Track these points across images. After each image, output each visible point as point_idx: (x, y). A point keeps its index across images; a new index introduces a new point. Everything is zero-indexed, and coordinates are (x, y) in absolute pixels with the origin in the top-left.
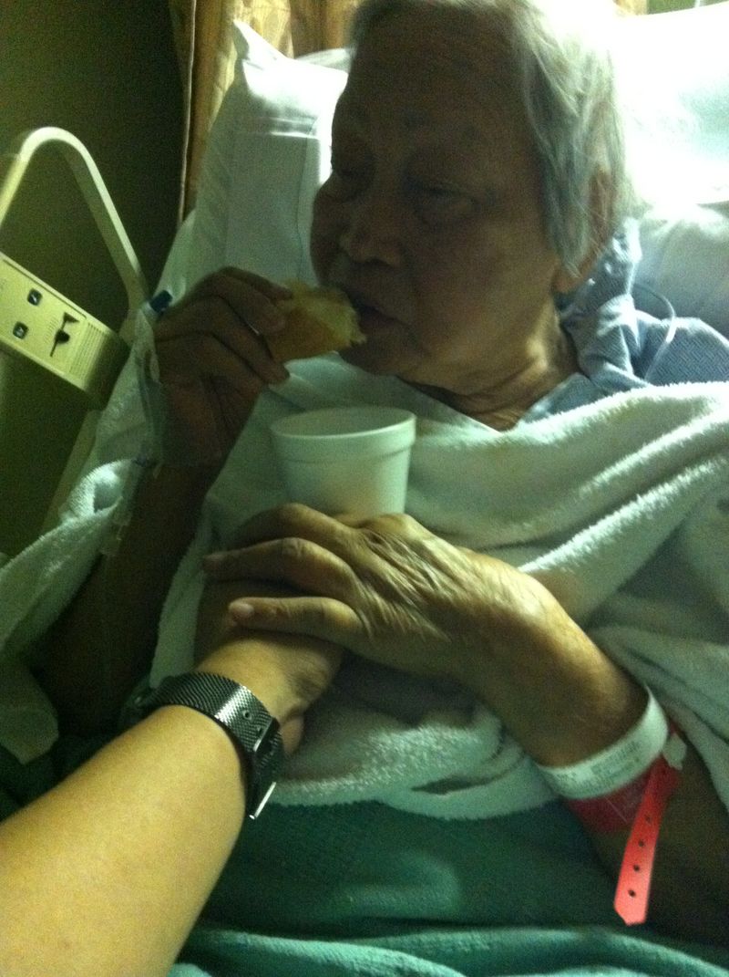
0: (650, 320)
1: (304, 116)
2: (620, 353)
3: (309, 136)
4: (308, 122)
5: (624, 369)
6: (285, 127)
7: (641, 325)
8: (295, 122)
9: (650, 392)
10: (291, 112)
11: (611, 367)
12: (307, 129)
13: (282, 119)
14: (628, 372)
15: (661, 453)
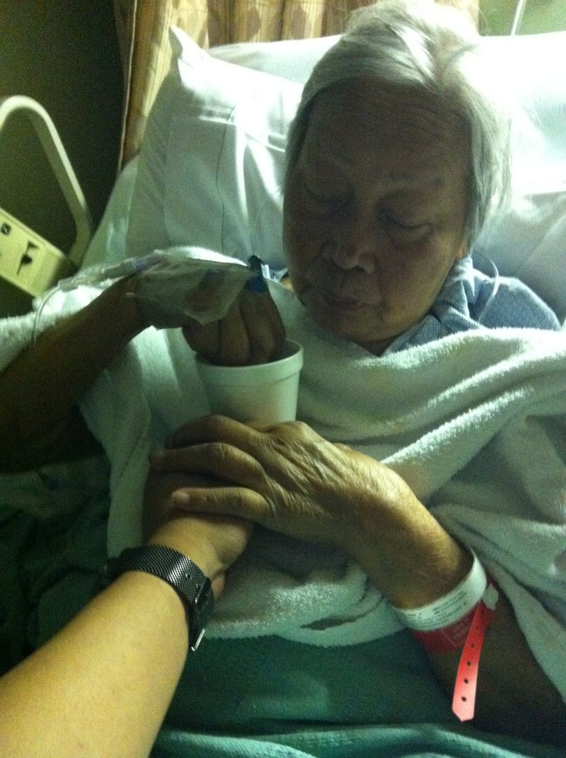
0: (483, 277)
1: (225, 106)
2: (460, 300)
3: (229, 122)
4: (228, 111)
5: (463, 313)
6: (210, 114)
7: (476, 280)
8: (217, 110)
9: (481, 332)
10: (215, 103)
11: (454, 311)
12: (228, 117)
13: (208, 107)
14: (466, 316)
15: (488, 379)
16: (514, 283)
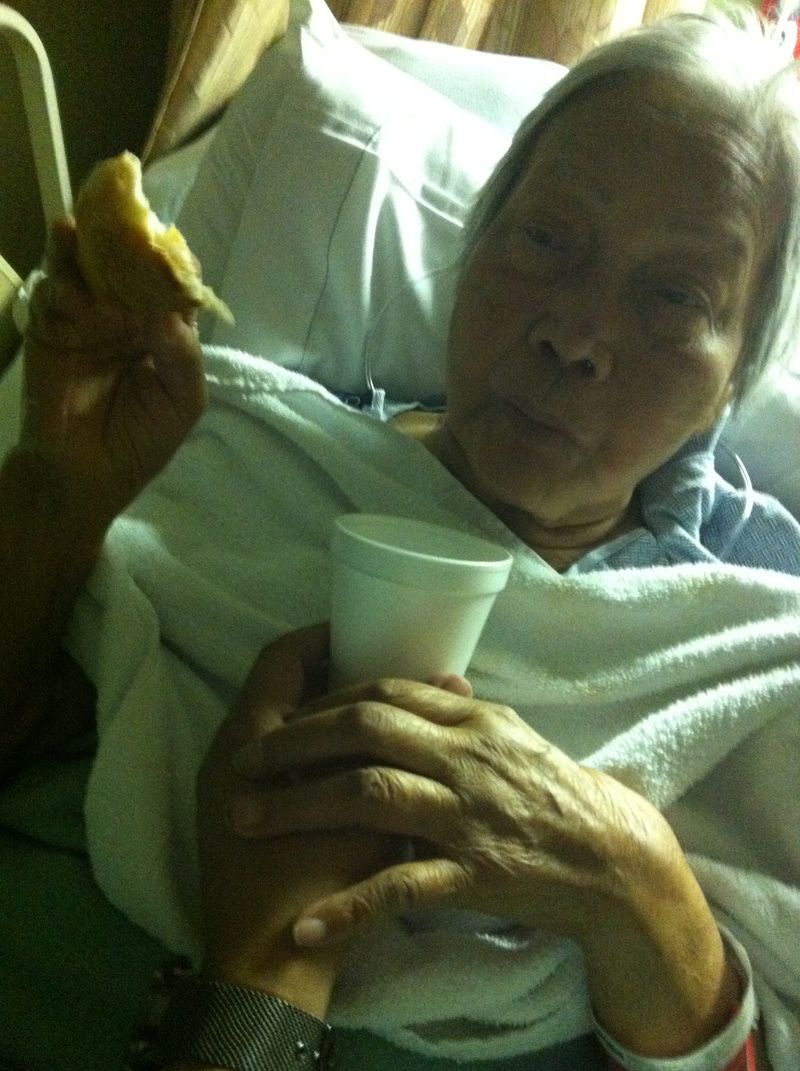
0: (727, 488)
1: (367, 123)
2: (692, 518)
3: (368, 149)
4: (370, 131)
5: (692, 534)
6: (339, 127)
7: (718, 490)
8: (353, 125)
10: (351, 113)
11: (681, 531)
12: (367, 139)
13: (338, 116)
14: (695, 540)
16: (772, 505)
